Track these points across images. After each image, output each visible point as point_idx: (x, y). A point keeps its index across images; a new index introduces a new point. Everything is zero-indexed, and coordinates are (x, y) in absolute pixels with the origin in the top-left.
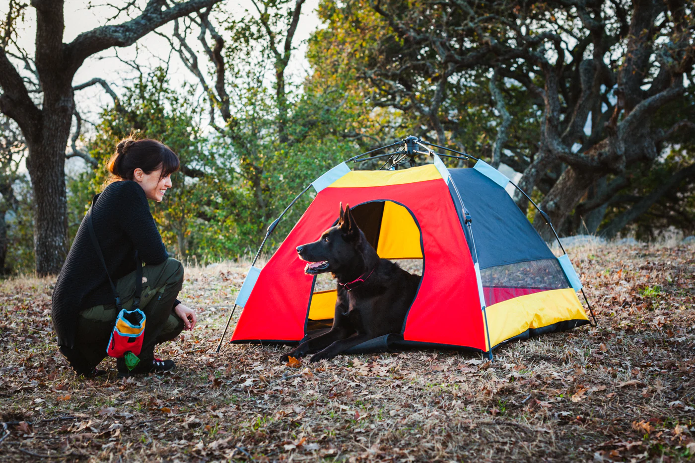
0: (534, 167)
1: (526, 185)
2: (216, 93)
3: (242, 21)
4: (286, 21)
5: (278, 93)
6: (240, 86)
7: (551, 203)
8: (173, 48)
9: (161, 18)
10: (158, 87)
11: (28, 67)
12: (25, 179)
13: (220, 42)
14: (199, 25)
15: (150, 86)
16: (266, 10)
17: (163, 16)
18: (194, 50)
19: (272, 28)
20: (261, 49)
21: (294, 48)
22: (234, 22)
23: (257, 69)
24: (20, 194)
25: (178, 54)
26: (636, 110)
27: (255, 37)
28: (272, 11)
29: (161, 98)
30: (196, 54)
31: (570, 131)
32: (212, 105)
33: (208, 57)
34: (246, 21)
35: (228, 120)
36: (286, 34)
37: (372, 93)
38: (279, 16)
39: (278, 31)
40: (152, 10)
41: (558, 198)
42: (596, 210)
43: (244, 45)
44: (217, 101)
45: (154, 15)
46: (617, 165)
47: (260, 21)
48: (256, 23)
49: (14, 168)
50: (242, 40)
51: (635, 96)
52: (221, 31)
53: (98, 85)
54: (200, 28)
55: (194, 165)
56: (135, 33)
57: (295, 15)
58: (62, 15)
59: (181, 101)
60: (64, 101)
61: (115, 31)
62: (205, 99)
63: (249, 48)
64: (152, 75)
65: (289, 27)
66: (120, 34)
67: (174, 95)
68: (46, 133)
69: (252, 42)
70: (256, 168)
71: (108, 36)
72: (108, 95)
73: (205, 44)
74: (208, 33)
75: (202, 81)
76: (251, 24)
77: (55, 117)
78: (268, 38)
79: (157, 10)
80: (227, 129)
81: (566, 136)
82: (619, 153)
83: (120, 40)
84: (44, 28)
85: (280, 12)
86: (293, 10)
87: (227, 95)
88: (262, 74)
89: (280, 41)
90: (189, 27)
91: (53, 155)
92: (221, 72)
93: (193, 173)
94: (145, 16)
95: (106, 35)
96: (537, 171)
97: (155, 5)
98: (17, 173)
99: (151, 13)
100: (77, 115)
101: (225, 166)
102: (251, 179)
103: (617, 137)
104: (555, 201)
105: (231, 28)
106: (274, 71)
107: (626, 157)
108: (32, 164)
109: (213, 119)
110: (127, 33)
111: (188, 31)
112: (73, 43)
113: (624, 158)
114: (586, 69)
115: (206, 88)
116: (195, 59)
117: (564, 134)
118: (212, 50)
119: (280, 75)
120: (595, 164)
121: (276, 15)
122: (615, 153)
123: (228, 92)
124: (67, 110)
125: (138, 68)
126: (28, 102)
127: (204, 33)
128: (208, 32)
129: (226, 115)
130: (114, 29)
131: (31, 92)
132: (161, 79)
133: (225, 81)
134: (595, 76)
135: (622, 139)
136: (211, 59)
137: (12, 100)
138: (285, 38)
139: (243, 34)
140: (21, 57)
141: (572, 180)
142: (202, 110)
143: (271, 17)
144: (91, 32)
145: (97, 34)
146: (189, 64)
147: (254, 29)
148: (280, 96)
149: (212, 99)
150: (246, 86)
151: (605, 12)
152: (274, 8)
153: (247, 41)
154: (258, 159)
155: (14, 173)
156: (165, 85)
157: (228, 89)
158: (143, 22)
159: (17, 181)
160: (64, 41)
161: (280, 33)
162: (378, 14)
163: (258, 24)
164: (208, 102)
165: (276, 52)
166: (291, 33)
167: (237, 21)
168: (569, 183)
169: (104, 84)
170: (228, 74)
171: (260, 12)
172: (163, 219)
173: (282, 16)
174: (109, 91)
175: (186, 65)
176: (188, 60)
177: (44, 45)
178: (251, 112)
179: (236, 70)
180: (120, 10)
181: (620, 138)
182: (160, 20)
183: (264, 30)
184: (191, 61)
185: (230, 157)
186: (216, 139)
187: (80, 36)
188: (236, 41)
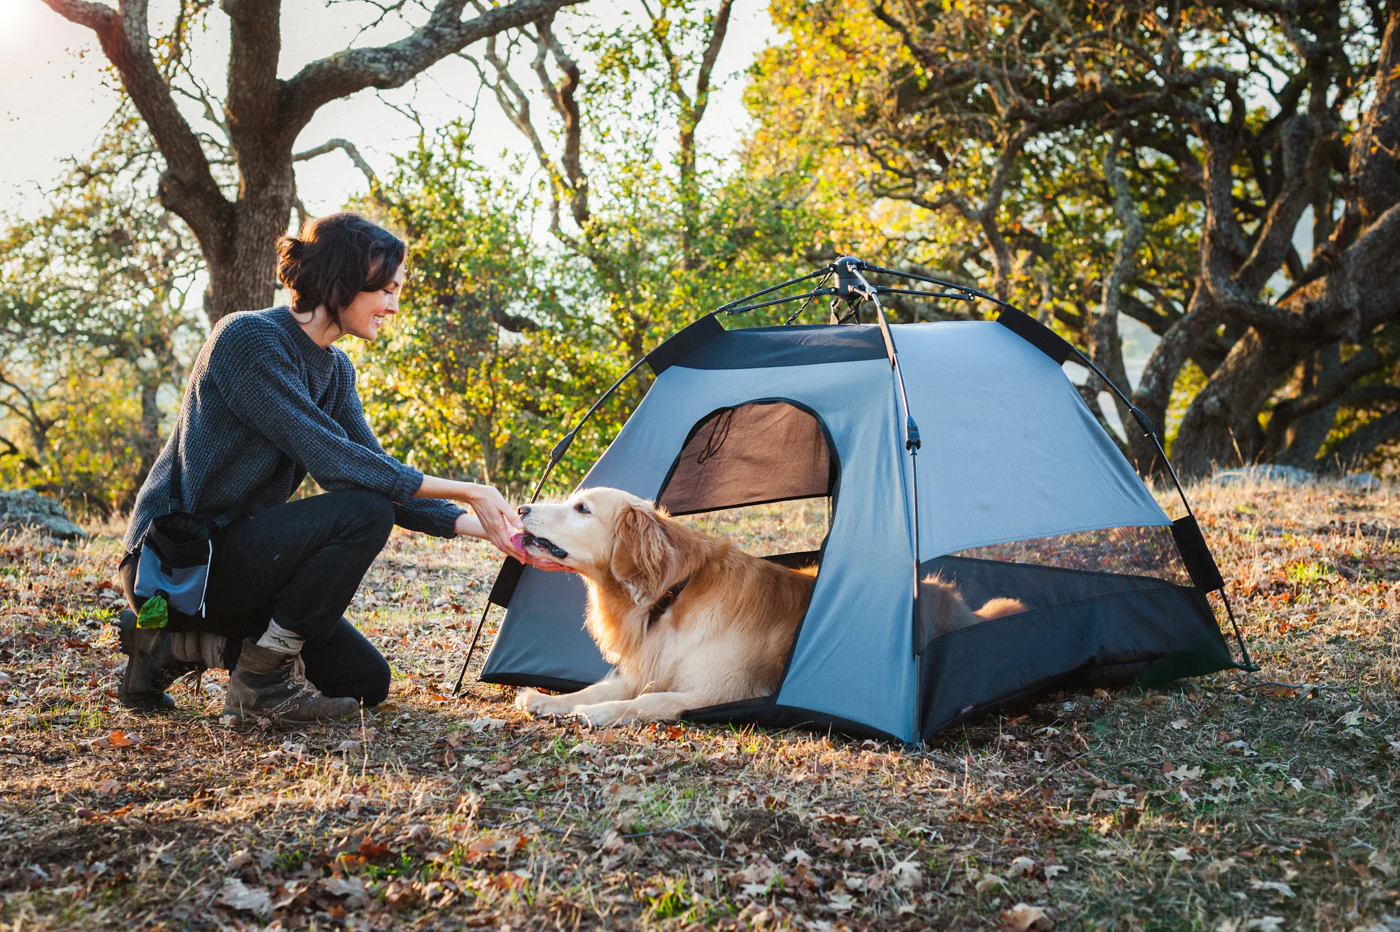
0: (1182, 327)
1: (1165, 362)
2: (563, 172)
3: (617, 34)
4: (702, 36)
5: (684, 173)
6: (611, 158)
7: (1213, 399)
8: (484, 81)
9: (460, 35)
10: (454, 159)
11: (209, 114)
12: (198, 325)
13: (574, 74)
14: (535, 41)
15: (437, 158)
16: (664, 12)
17: (463, 32)
18: (524, 88)
19: (675, 48)
20: (652, 88)
21: (716, 88)
22: (601, 35)
23: (643, 127)
24: (186, 352)
25: (493, 93)
26: (1385, 222)
27: (641, 65)
28: (674, 15)
29: (459, 179)
30: (528, 95)
31: (1258, 256)
32: (555, 193)
33: (549, 103)
34: (625, 34)
35: (584, 223)
36: (700, 59)
37: (868, 174)
38: (688, 25)
39: (686, 53)
40: (444, 20)
41: (1227, 391)
42: (1316, 414)
43: (619, 78)
44: (565, 186)
45: (447, 30)
46: (1343, 329)
47: (650, 35)
48: (644, 37)
49: (175, 304)
50: (616, 70)
51: (1384, 193)
52: (576, 53)
53: (340, 151)
54: (535, 45)
55: (515, 309)
56: (410, 63)
57: (719, 25)
58: (277, 29)
59: (496, 185)
60: (276, 187)
61: (374, 60)
62: (542, 182)
63: (629, 85)
64: (443, 132)
65: (707, 45)
66: (382, 66)
67: (483, 173)
68: (241, 246)
69: (634, 73)
70: (636, 318)
71: (361, 68)
72: (359, 171)
73: (544, 77)
74: (550, 56)
75: (538, 147)
76: (633, 39)
77: (259, 217)
78: (666, 66)
79: (453, 21)
80: (582, 241)
81: (1249, 267)
82: (1347, 306)
83: (382, 76)
84: (244, 52)
85: (690, 17)
86: (715, 13)
87: (584, 176)
88: (651, 136)
89: (689, 74)
90: (516, 42)
91: (253, 287)
92: (574, 132)
93: (515, 324)
94: (429, 31)
95: (356, 66)
96: (1189, 336)
97: (449, 10)
98: (182, 313)
99: (442, 26)
100: (299, 206)
101: (576, 311)
102: (626, 338)
103: (1344, 274)
104: (1221, 395)
105: (596, 47)
106: (677, 130)
107: (1362, 314)
108: (213, 302)
109: (556, 219)
110: (396, 64)
111: (515, 48)
112: (296, 78)
113: (1357, 315)
114: (1294, 136)
115: (545, 162)
116: (526, 104)
117: (1247, 263)
118: (559, 89)
119: (687, 140)
120: (1299, 325)
121: (683, 22)
122: (1339, 305)
123: (586, 171)
124: (281, 204)
125: (417, 119)
126: (209, 188)
127: (543, 56)
128: (550, 54)
129: (581, 215)
130: (371, 55)
131: (215, 162)
132: (460, 144)
133: (581, 148)
134: (1312, 149)
135: (1354, 278)
136: (557, 106)
137: (181, 183)
138: (698, 68)
139: (620, 60)
140: (198, 95)
141: (1255, 356)
142: (536, 202)
143: (672, 28)
144: (329, 60)
145: (340, 65)
146: (514, 113)
147: (640, 49)
148: (687, 178)
149: (557, 182)
150: (620, 158)
151: (1350, 17)
152: (680, 9)
153: (626, 73)
154: (638, 299)
155: (176, 312)
156: (466, 155)
157: (586, 163)
158: (426, 42)
159: (182, 328)
160: (278, 77)
161: (690, 57)
162: (880, 22)
163: (648, 41)
164: (548, 188)
165: (681, 94)
166: (710, 58)
167: (606, 34)
168: (1248, 362)
169: (351, 150)
170: (587, 136)
171: (651, 16)
172: (457, 411)
173: (693, 25)
174: (359, 163)
175: (508, 114)
176: (511, 105)
177: (243, 83)
178: (630, 211)
179: (603, 129)
180: (386, 11)
181: (1349, 275)
182: (458, 40)
183: (657, 50)
184: (518, 108)
185: (585, 296)
186: (561, 261)
187: (308, 67)
188: (604, 72)
